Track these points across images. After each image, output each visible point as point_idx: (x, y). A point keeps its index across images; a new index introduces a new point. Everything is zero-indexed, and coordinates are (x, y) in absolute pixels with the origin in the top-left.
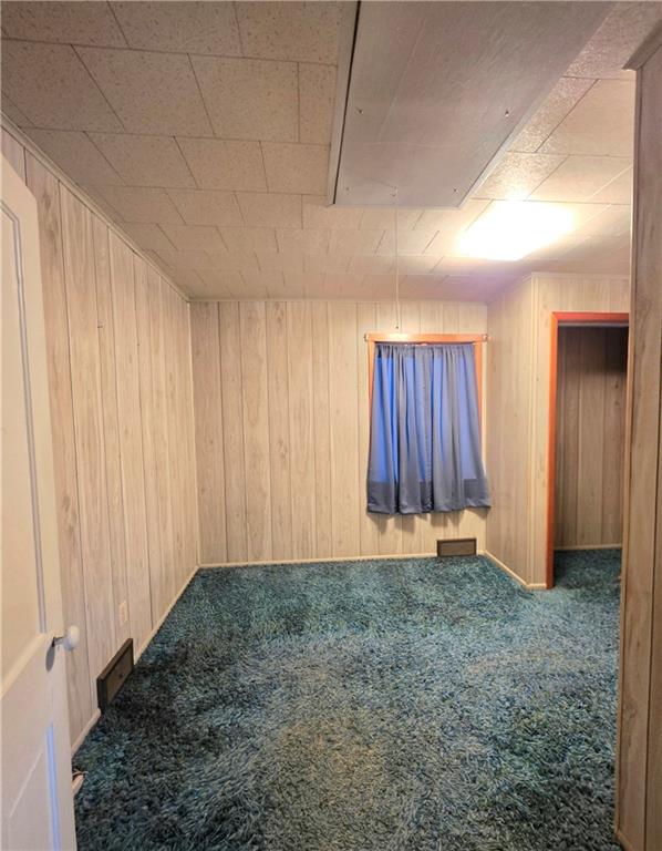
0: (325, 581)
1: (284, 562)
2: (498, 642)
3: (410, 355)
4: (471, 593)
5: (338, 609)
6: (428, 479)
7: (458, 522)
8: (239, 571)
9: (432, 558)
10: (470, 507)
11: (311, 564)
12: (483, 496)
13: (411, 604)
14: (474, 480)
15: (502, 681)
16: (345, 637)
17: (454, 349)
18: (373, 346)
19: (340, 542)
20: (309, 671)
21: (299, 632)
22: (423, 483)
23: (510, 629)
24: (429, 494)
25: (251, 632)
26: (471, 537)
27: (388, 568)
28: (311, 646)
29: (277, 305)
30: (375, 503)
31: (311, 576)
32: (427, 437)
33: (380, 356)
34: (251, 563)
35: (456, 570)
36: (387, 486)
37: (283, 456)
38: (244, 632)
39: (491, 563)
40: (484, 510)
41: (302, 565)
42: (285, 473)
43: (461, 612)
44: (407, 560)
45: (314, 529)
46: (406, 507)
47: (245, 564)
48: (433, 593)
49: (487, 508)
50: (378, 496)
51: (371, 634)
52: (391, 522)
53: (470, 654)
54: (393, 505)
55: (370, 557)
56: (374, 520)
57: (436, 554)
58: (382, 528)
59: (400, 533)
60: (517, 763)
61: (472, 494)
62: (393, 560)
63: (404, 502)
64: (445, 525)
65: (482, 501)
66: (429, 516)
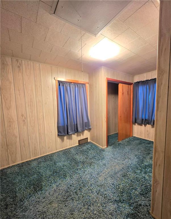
0: (46, 163)
1: (27, 160)
2: (103, 167)
3: (69, 86)
4: (91, 154)
5: (53, 173)
6: (76, 123)
7: (83, 134)
8: (5, 170)
9: (77, 146)
10: (86, 130)
11: (39, 158)
12: (89, 126)
13: (77, 163)
14: (87, 122)
15: (109, 179)
16: (59, 184)
17: (81, 85)
18: (57, 82)
19: (49, 148)
20: (49, 206)
21: (41, 189)
22: (74, 125)
23: (104, 162)
24: (76, 128)
25: (18, 199)
26: (87, 137)
27: (66, 152)
28: (47, 193)
29: (17, 61)
30: (61, 133)
31: (39, 163)
32: (75, 111)
33: (59, 85)
34: (11, 165)
35: (85, 148)
36: (64, 127)
37: (24, 121)
38: (14, 201)
39: (92, 144)
40: (89, 130)
41: (35, 160)
42: (25, 127)
43: (91, 161)
44: (71, 148)
45: (39, 146)
46: (70, 133)
47: (8, 166)
48: (81, 157)
49: (90, 129)
50: (61, 131)
51: (68, 178)
52: (65, 138)
53: (98, 174)
54: (66, 133)
55: (59, 150)
56: (60, 138)
57: (78, 144)
58: (63, 140)
59: (68, 140)
60: (124, 206)
61: (87, 126)
62: (66, 149)
63: (69, 131)
64: (80, 135)
65: (89, 127)
66: (76, 134)
